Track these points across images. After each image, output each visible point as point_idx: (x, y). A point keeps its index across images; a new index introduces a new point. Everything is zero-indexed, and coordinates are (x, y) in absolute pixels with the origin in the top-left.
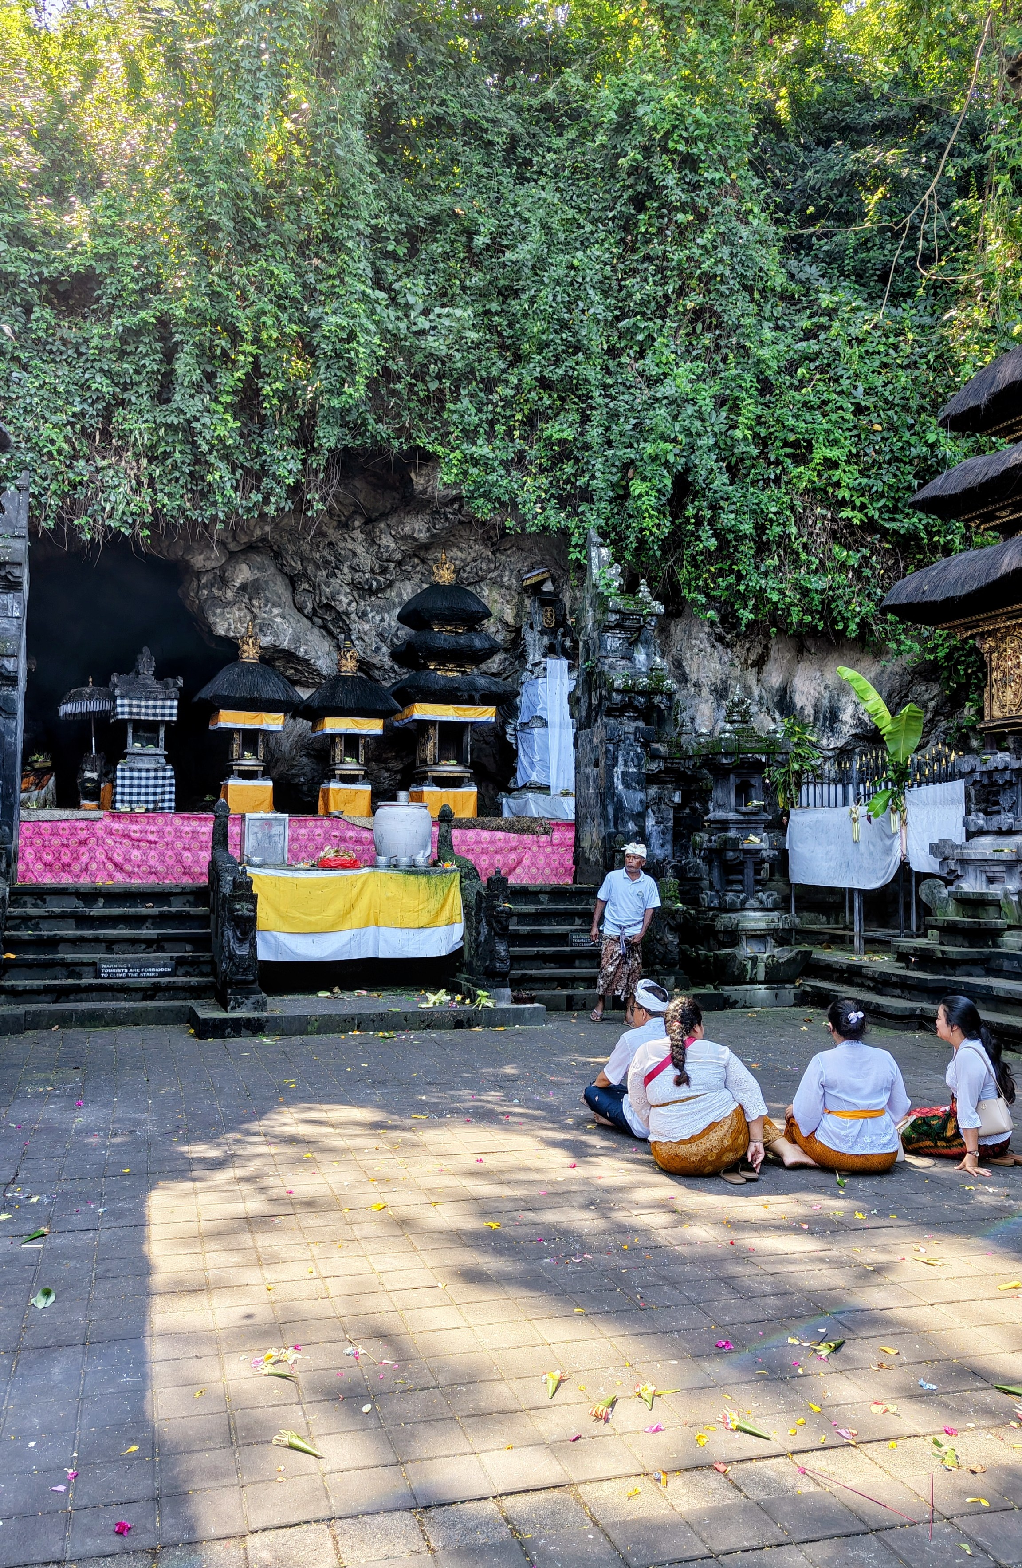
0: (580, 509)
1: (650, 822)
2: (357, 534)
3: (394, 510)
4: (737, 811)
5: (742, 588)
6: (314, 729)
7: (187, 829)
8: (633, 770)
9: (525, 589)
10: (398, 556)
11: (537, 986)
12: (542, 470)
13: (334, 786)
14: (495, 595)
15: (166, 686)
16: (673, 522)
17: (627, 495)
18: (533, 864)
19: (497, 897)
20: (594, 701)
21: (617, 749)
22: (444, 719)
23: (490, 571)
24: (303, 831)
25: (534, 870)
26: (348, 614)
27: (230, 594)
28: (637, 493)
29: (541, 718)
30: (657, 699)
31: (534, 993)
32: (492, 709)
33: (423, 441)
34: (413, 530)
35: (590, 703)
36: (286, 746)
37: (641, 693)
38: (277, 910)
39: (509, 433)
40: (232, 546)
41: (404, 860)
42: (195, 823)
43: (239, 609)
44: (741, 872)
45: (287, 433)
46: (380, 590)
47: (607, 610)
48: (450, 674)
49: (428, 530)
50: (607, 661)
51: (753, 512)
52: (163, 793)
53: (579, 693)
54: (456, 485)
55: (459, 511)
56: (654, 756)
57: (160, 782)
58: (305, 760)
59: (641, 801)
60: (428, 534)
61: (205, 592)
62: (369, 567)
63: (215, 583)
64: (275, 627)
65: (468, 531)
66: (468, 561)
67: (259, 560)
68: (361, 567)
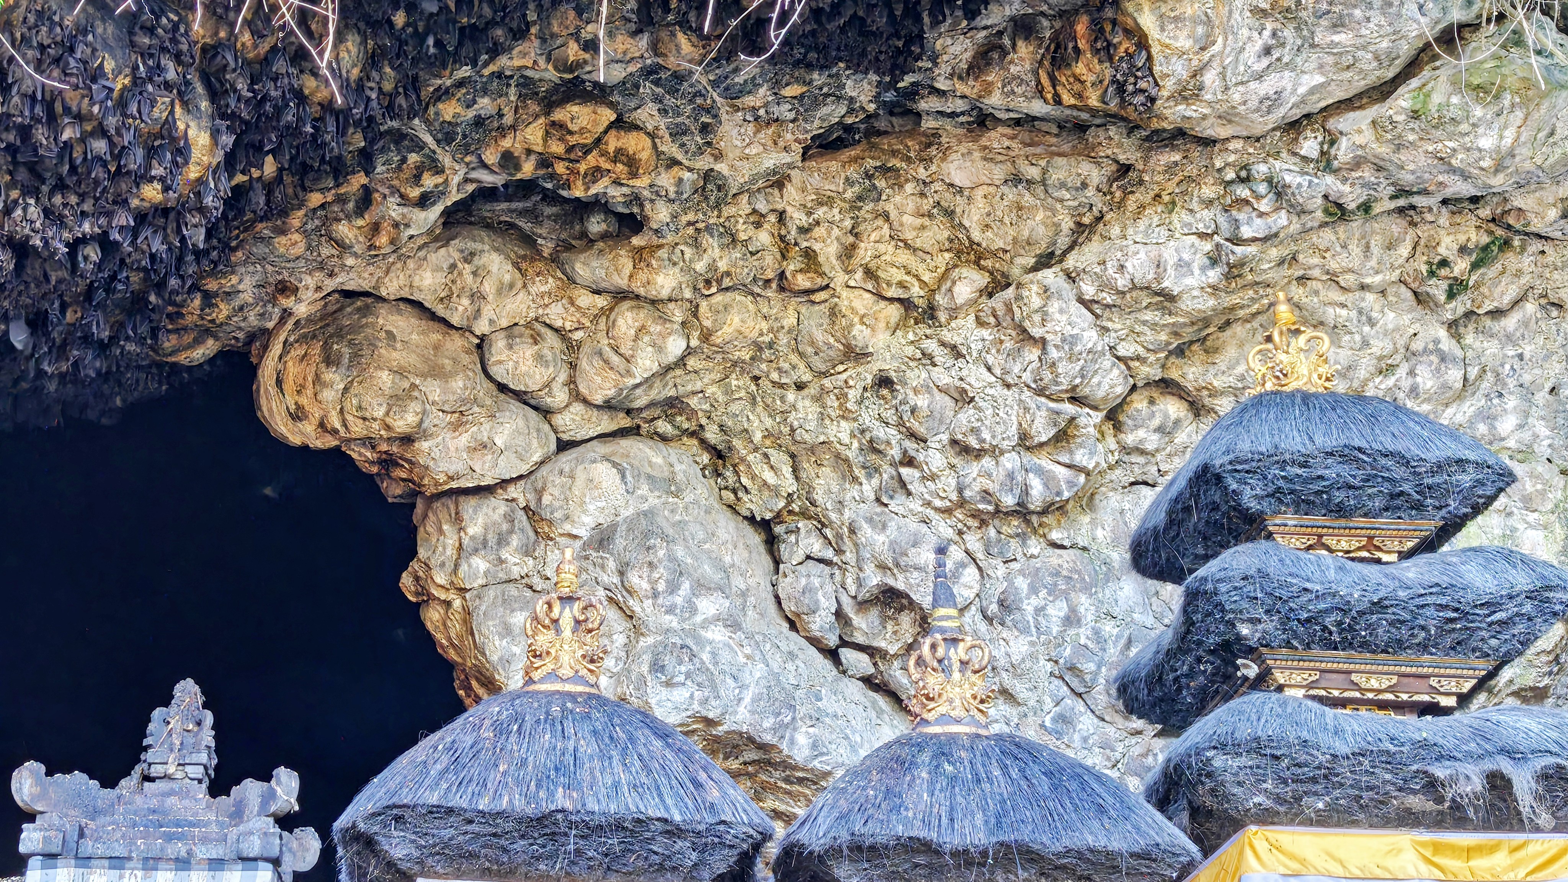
2: (967, 331)
3: (1086, 231)
10: (1109, 383)
15: (236, 813)
27: (558, 564)
34: (1160, 266)
40: (574, 423)
46: (1059, 511)
49: (1214, 256)
60: (1214, 275)
61: (480, 564)
62: (1013, 430)
63: (511, 532)
64: (706, 657)
65: (1355, 249)
66: (1362, 374)
67: (658, 460)
68: (986, 435)
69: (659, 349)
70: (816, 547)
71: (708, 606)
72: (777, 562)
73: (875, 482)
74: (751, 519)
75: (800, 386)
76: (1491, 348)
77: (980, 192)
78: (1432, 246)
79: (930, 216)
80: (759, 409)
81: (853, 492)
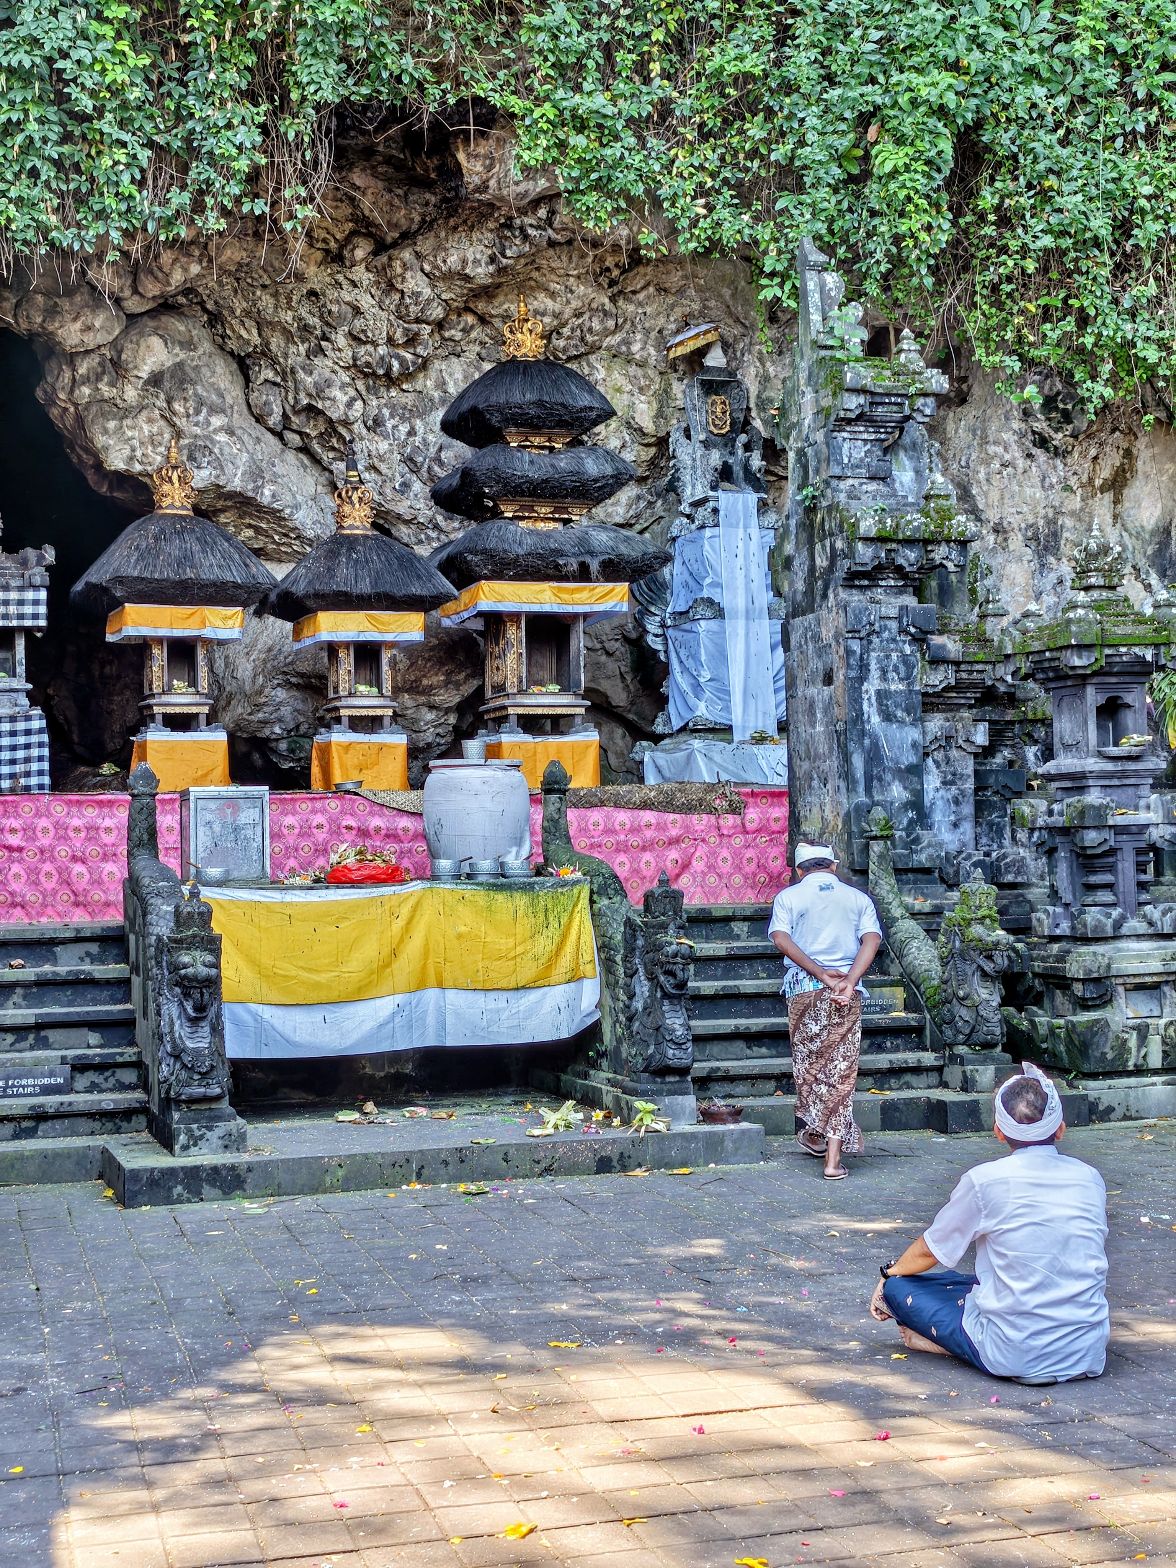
0: (779, 206)
1: (932, 781)
2: (360, 274)
3: (427, 225)
4: (1100, 754)
5: (1089, 341)
6: (297, 634)
7: (76, 822)
8: (897, 686)
9: (673, 365)
10: (437, 312)
11: (740, 1088)
12: (704, 134)
13: (339, 737)
14: (618, 378)
15: (24, 564)
16: (954, 223)
17: (866, 175)
18: (711, 868)
19: (664, 927)
20: (821, 562)
21: (866, 649)
22: (536, 608)
23: (607, 333)
24: (289, 820)
25: (712, 879)
26: (347, 423)
27: (131, 394)
28: (888, 167)
29: (710, 602)
30: (939, 553)
31: (739, 1103)
32: (622, 588)
33: (483, 88)
34: (464, 262)
35: (812, 568)
36: (245, 669)
37: (909, 542)
38: (254, 964)
39: (641, 68)
40: (134, 305)
41: (486, 865)
42: (91, 812)
43: (150, 421)
44: (1111, 869)
45: (232, 76)
46: (407, 375)
47: (840, 388)
48: (541, 525)
49: (492, 260)
50: (844, 485)
51: (1108, 196)
52: (27, 760)
53: (789, 548)
54: (545, 168)
55: (549, 222)
56: (937, 661)
57: (21, 740)
58: (281, 694)
59: (914, 745)
60: (491, 268)
61: (86, 390)
62: (384, 334)
63: (104, 373)
64: (216, 450)
65: (565, 258)
66: (566, 316)
67: (182, 328)
68: (370, 334)
69: (186, 270)
70: (270, 374)
71: (217, 421)
72: (247, 380)
73: (306, 345)
74: (232, 353)
75: (264, 287)
76: (631, 308)
77: (370, 191)
78: (602, 260)
79: (342, 201)
80: (239, 296)
81: (293, 349)
